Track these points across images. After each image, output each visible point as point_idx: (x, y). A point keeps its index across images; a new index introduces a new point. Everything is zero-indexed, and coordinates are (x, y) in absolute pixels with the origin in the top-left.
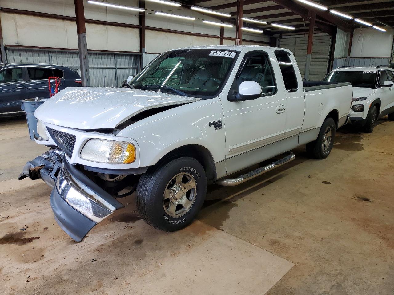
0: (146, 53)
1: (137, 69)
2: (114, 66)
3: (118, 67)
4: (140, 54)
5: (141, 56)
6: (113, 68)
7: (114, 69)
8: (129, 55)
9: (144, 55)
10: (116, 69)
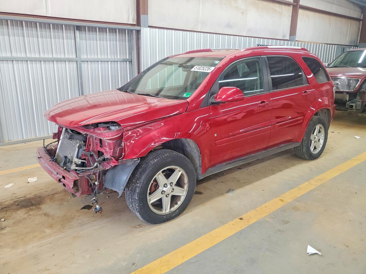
0: (150, 27)
1: (132, 61)
2: (74, 56)
3: (85, 57)
4: (137, 28)
5: (138, 32)
6: (70, 60)
7: (75, 63)
8: (113, 31)
9: (145, 32)
10: (78, 62)
